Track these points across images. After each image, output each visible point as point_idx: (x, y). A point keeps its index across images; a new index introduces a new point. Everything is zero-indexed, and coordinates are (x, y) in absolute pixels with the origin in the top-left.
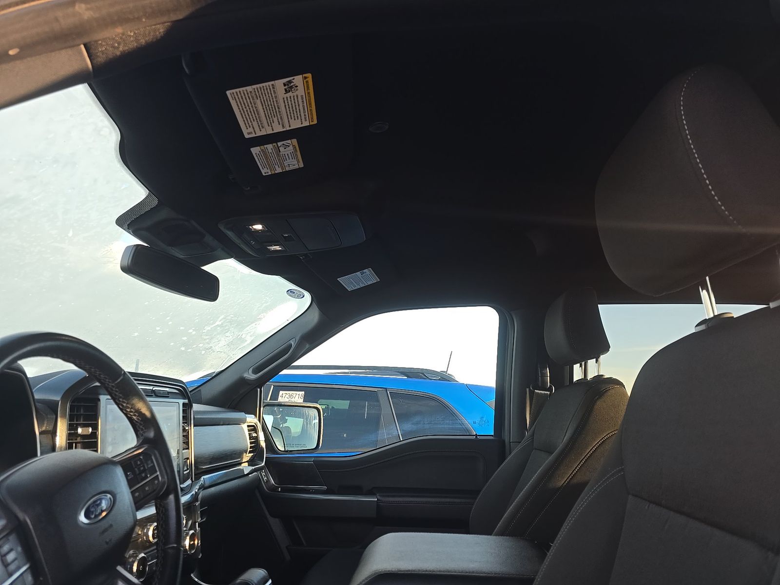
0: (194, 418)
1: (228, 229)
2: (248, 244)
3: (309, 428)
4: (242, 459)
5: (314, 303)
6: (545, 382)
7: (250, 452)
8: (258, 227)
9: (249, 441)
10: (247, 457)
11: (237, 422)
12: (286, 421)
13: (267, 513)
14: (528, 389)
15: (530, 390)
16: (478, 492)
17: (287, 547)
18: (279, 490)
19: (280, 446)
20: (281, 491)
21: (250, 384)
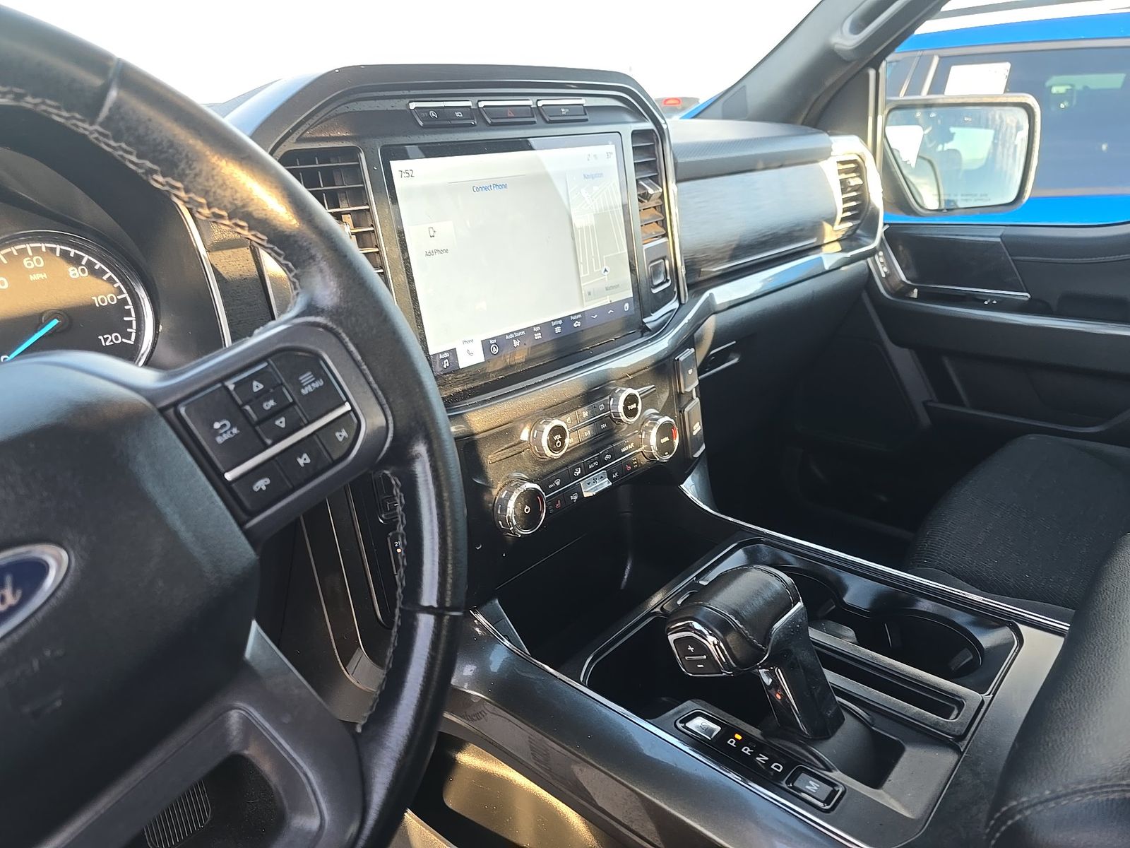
0: (676, 165)
3: (1002, 152)
4: (822, 236)
7: (844, 220)
9: (838, 199)
10: (832, 232)
12: (950, 137)
13: (885, 337)
17: (924, 403)
18: (915, 293)
19: (930, 200)
20: (920, 298)
21: (847, 62)
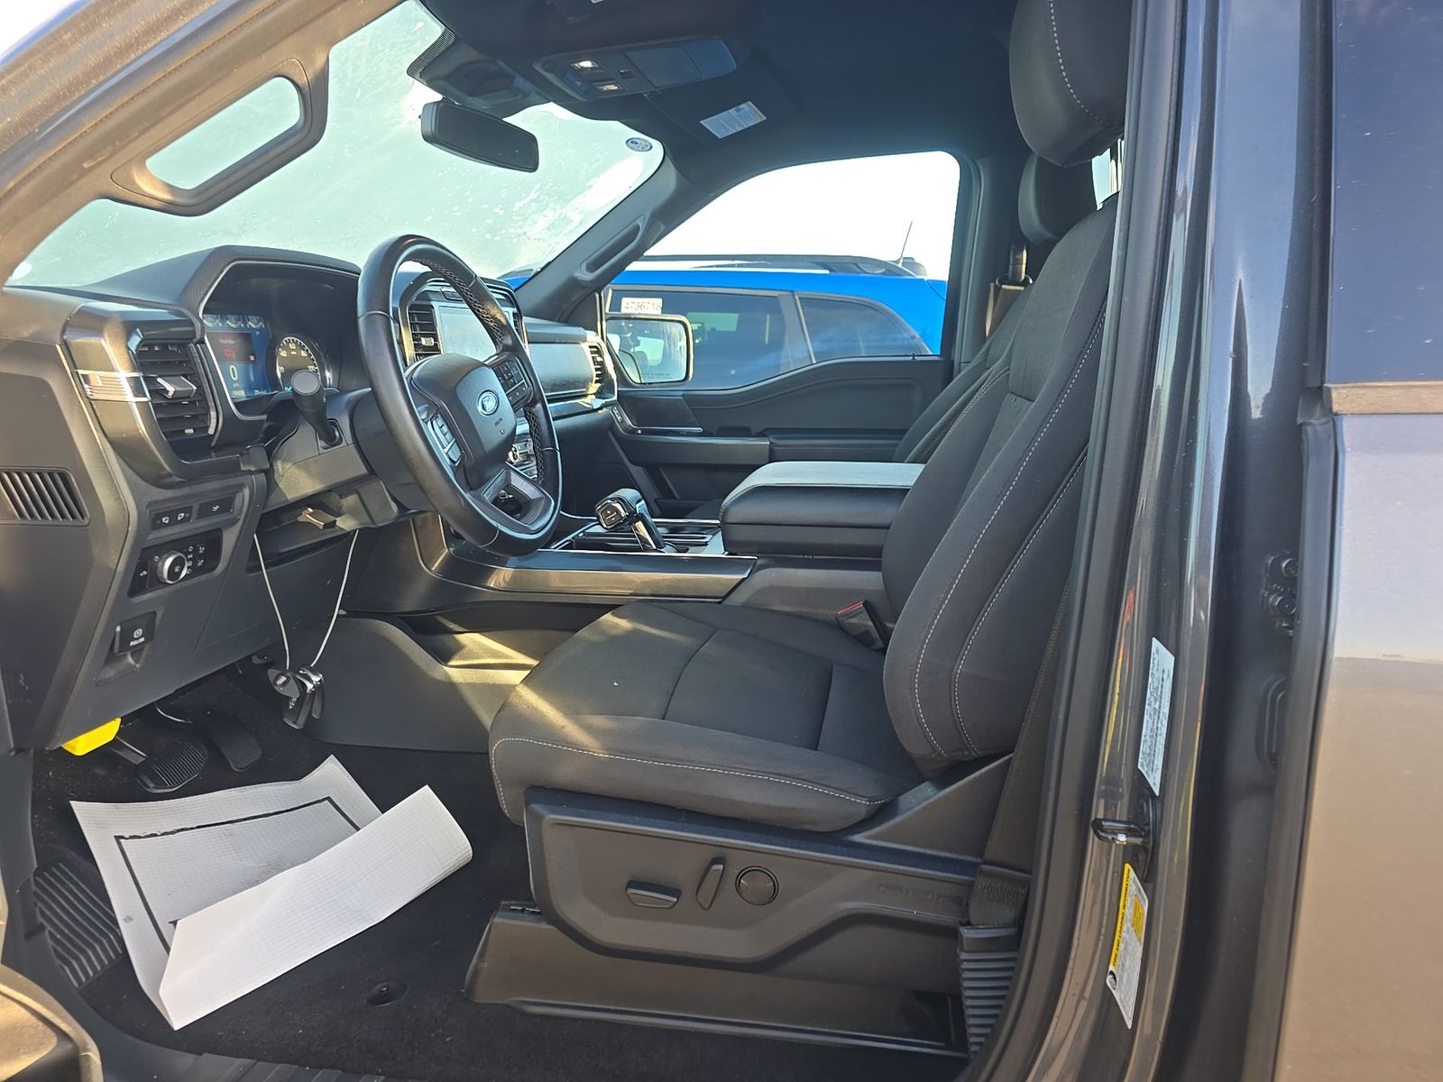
1: (546, 71)
2: (573, 87)
3: (673, 352)
4: (588, 389)
5: (667, 158)
6: (1017, 273)
7: (597, 382)
8: (587, 64)
9: (593, 367)
10: (594, 387)
11: (575, 341)
12: (638, 343)
13: (626, 460)
14: (992, 285)
15: (995, 286)
16: (906, 431)
17: (655, 500)
18: (640, 432)
19: (634, 376)
20: (642, 434)
21: (584, 288)
